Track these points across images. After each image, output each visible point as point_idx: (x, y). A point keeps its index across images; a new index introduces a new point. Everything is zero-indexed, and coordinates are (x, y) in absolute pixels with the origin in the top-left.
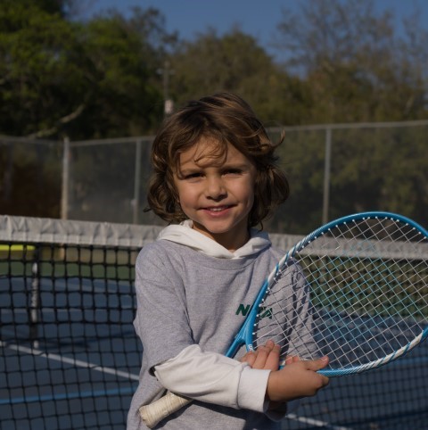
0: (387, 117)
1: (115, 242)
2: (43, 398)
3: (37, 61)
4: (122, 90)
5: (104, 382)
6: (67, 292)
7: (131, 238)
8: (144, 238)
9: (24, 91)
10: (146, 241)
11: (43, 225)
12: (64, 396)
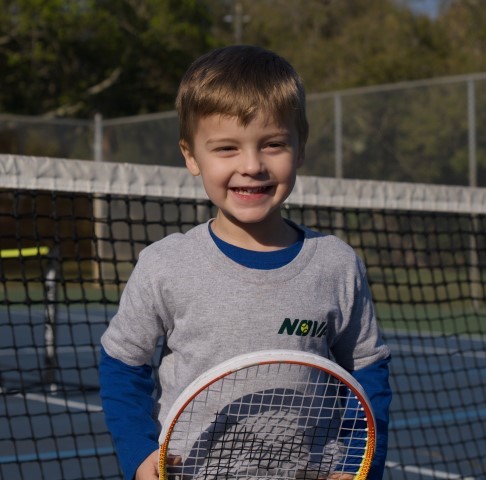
1: (141, 190)
2: (63, 454)
3: (54, 9)
4: (174, 44)
7: (163, 184)
8: (181, 186)
9: (37, 52)
10: (184, 188)
11: (39, 167)
12: (92, 452)
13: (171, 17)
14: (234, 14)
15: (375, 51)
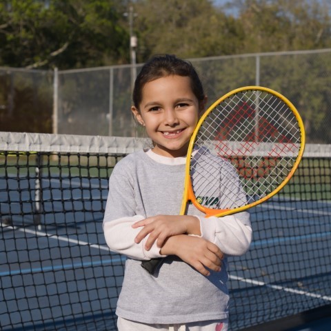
0: (303, 46)
1: (105, 150)
3: (32, 10)
4: (98, 30)
5: (100, 255)
6: (71, 189)
7: (117, 147)
8: (127, 147)
9: (23, 34)
10: (128, 149)
11: (52, 139)
12: (71, 267)
13: (97, 15)
14: (129, 12)
15: (205, 35)
